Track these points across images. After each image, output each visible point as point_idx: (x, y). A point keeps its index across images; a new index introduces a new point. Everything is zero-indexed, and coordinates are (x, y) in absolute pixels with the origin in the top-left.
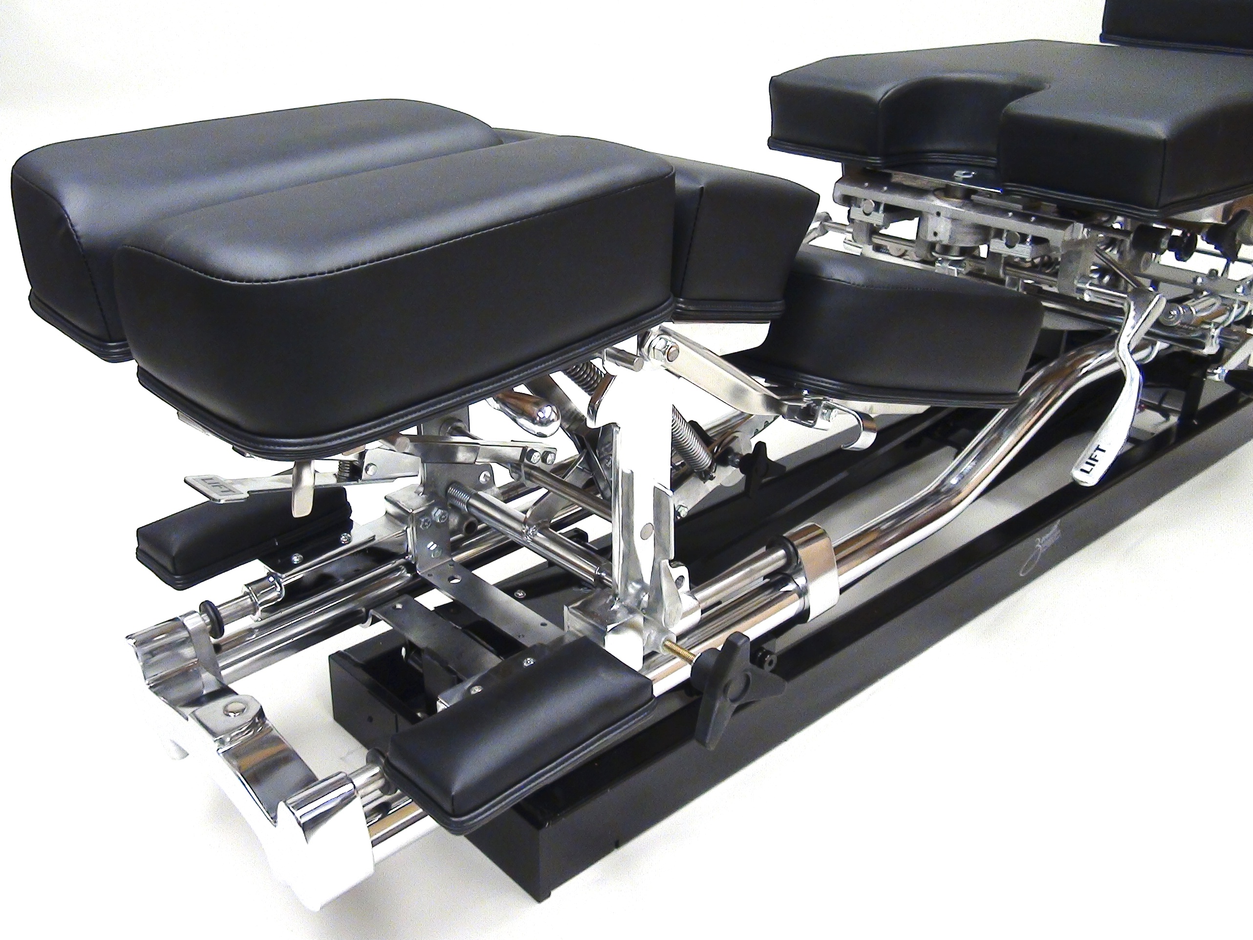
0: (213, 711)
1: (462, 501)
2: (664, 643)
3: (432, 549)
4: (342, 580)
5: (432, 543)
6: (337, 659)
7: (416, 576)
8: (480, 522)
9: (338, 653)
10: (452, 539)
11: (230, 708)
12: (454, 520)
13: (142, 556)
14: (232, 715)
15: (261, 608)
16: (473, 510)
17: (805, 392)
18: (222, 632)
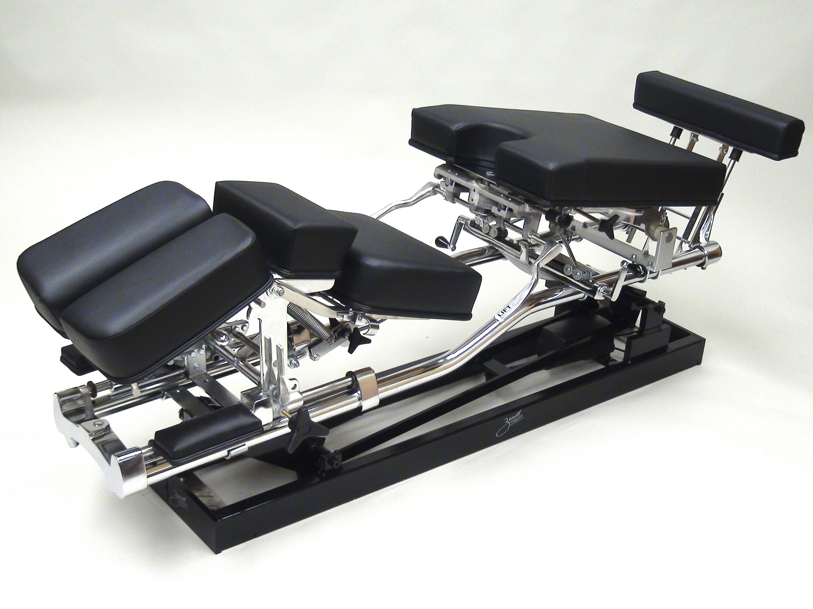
0: (89, 425)
2: (282, 411)
3: (196, 366)
5: (197, 364)
8: (220, 357)
10: (207, 363)
11: (96, 423)
12: (208, 354)
13: (63, 360)
14: (97, 426)
15: (114, 387)
17: (351, 310)
18: (96, 395)
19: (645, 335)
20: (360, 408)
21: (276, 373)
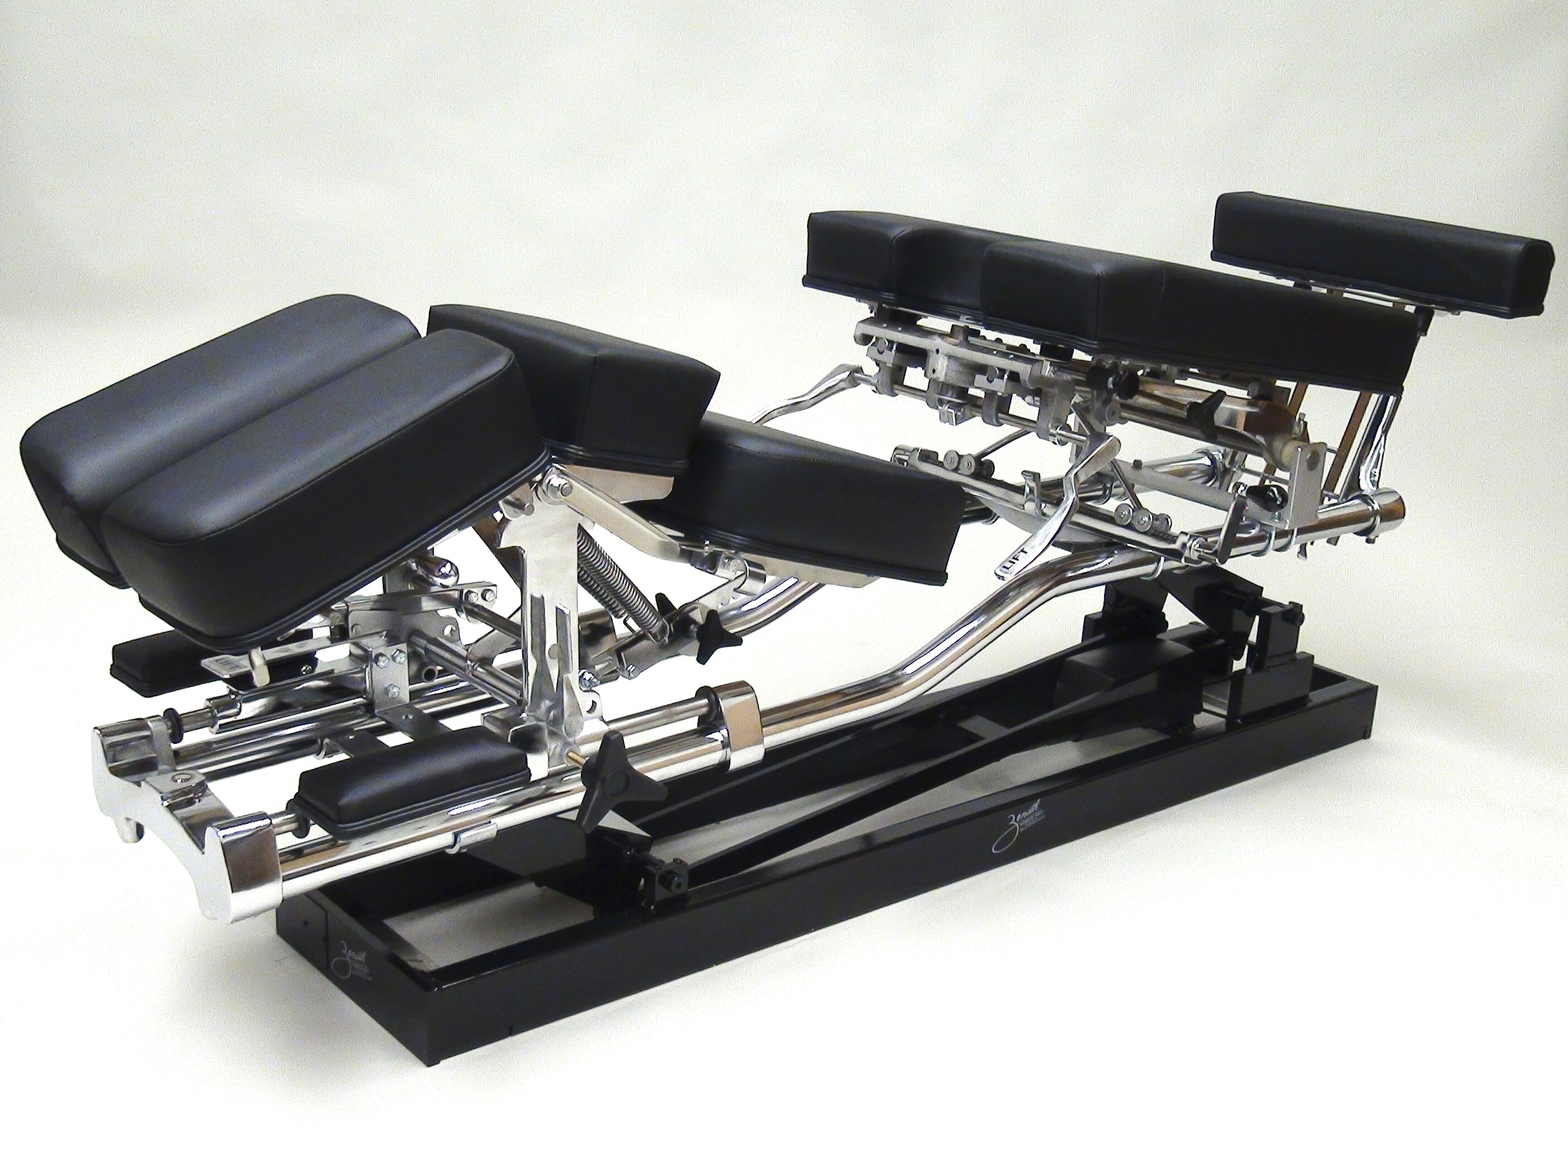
0: (163, 780)
1: (420, 647)
2: (567, 754)
7: (373, 716)
11: (177, 777)
13: (116, 670)
14: (180, 782)
15: (221, 721)
16: (431, 656)
17: (707, 541)
18: (181, 738)
19: (1269, 667)
20: (726, 764)
21: (554, 673)
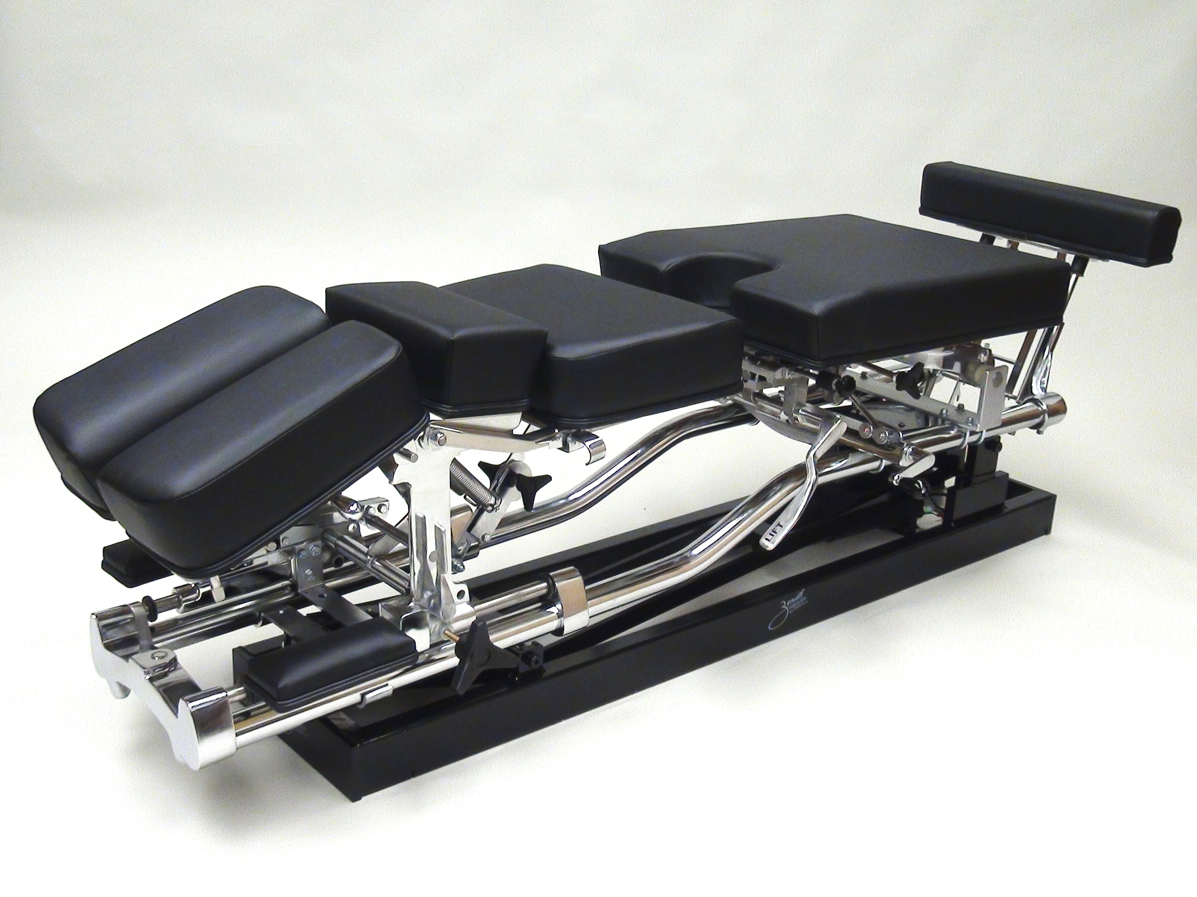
0: (146, 658)
1: (331, 542)
2: (445, 631)
3: (309, 574)
4: (244, 591)
5: (309, 570)
6: (238, 652)
7: (297, 594)
8: (347, 560)
9: (240, 648)
10: (325, 571)
11: (155, 656)
12: (327, 557)
13: (105, 566)
14: (156, 659)
15: (184, 604)
16: (339, 549)
20: (561, 629)
21: (434, 573)
